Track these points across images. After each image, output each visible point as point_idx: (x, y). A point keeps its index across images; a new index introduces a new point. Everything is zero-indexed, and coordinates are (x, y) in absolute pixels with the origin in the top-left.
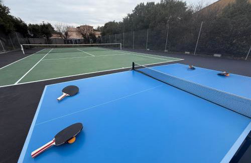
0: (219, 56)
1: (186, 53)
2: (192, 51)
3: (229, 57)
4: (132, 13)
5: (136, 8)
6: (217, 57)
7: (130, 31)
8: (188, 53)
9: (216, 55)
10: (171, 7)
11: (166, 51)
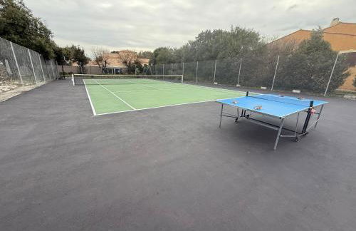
0: (298, 92)
1: (262, 88)
2: (268, 86)
3: (308, 93)
4: (195, 40)
5: (200, 35)
6: (296, 93)
7: (193, 61)
8: (265, 88)
9: (294, 91)
10: (243, 38)
11: (238, 85)
